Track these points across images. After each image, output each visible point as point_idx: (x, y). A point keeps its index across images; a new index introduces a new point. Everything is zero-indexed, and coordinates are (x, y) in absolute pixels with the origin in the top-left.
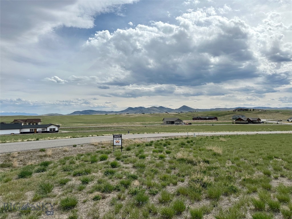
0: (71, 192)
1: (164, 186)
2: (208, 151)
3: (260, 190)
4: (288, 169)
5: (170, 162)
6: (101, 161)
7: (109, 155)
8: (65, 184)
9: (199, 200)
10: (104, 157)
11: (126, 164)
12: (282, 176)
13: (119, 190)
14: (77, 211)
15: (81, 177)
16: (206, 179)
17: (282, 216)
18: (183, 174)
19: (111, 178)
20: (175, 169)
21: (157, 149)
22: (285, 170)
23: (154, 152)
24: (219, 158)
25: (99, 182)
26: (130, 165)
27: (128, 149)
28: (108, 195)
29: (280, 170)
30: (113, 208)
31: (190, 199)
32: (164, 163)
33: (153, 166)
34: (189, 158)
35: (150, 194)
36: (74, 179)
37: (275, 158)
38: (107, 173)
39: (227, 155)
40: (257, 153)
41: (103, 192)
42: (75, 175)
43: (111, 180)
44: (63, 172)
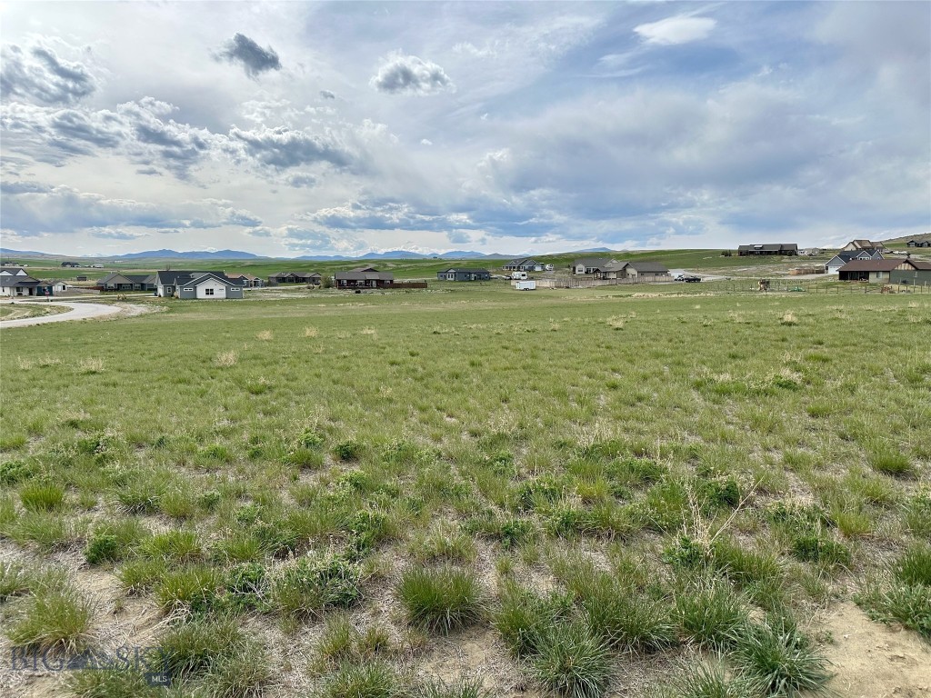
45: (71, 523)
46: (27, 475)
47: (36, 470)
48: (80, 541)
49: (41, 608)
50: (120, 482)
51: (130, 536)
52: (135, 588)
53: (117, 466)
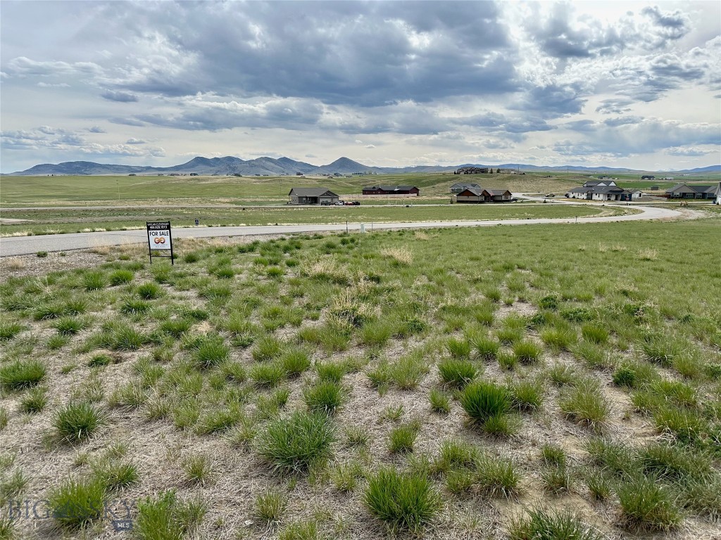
0: (28, 353)
1: (271, 329)
2: (384, 258)
3: (470, 325)
4: (537, 288)
5: (293, 283)
6: (113, 285)
7: (137, 274)
8: (10, 337)
9: (342, 350)
10: (121, 276)
11: (180, 290)
12: (522, 300)
13: (158, 343)
14: (45, 390)
15: (57, 322)
16: (363, 309)
17: (498, 366)
18: (320, 304)
19: (137, 320)
20: (302, 296)
21: (267, 258)
22: (531, 290)
23: (256, 263)
24: (403, 270)
25: (106, 329)
26: (193, 293)
27: (191, 259)
28: (129, 354)
29: (521, 289)
30: (139, 379)
31: (325, 348)
32: (280, 285)
33: (252, 292)
34: (337, 273)
35: (234, 346)
36: (37, 326)
37: (519, 268)
38: (127, 310)
39: (422, 266)
40: (485, 260)
41: (115, 349)
42: (39, 318)
43: (138, 324)
44: (5, 314)
45: (609, 355)
46: (589, 319)
47: (594, 317)
48: (612, 368)
49: (580, 397)
50: (648, 339)
51: (645, 375)
52: (640, 410)
53: (648, 327)
